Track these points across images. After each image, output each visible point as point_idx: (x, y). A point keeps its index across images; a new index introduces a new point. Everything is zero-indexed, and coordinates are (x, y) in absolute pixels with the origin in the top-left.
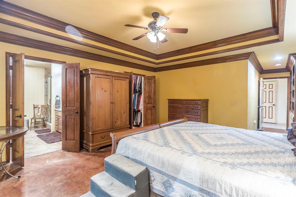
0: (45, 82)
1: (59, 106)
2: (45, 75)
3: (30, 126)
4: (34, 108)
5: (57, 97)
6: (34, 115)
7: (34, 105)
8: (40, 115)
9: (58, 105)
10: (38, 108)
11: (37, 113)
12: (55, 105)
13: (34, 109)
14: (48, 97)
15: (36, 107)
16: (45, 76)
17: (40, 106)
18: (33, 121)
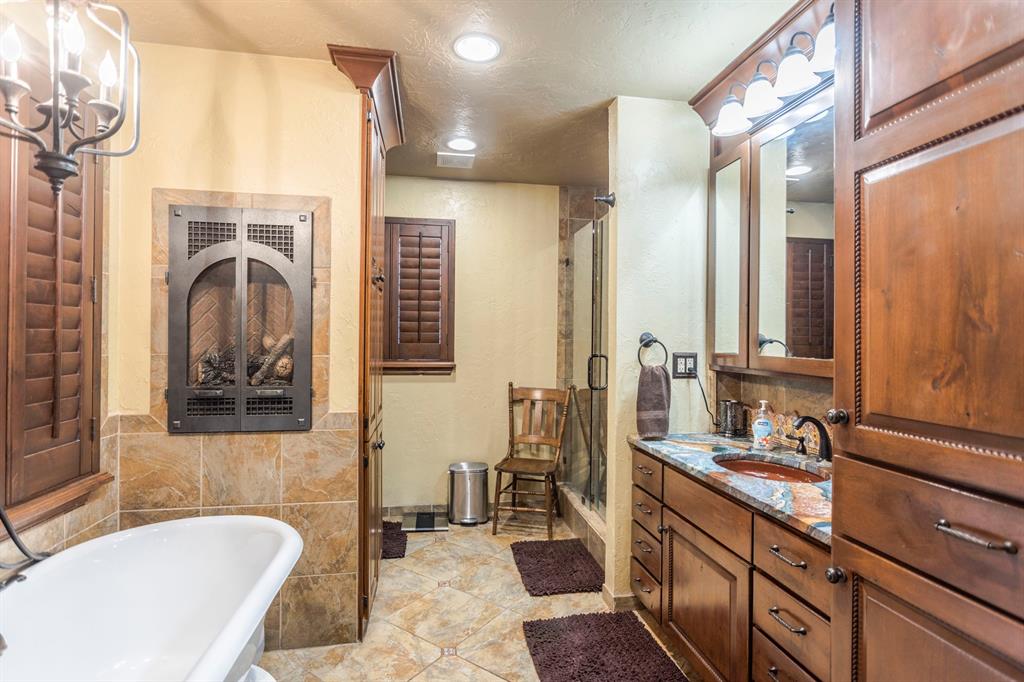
0: (560, 262)
1: (659, 414)
2: (561, 221)
3: (492, 500)
4: (513, 402)
5: (647, 345)
6: (512, 443)
7: (511, 385)
8: (538, 445)
9: (655, 408)
10: (527, 403)
11: (523, 435)
12: (639, 409)
13: (511, 412)
14: (572, 342)
15: (518, 396)
16: (561, 228)
17: (537, 395)
18: (507, 478)
